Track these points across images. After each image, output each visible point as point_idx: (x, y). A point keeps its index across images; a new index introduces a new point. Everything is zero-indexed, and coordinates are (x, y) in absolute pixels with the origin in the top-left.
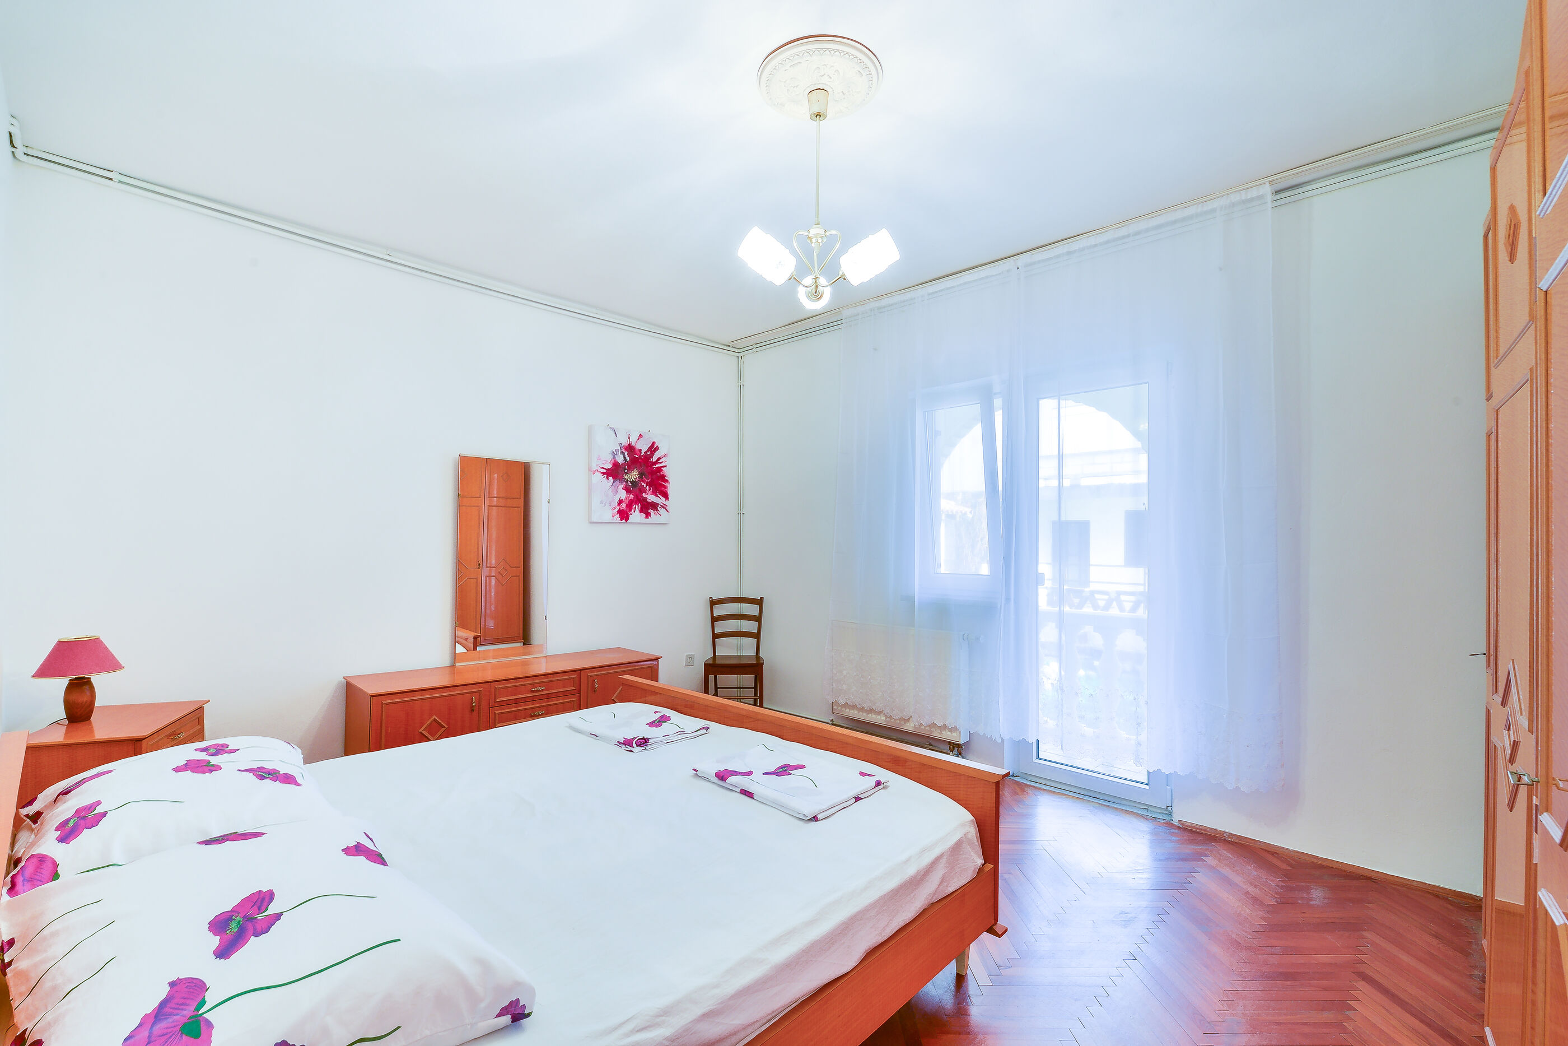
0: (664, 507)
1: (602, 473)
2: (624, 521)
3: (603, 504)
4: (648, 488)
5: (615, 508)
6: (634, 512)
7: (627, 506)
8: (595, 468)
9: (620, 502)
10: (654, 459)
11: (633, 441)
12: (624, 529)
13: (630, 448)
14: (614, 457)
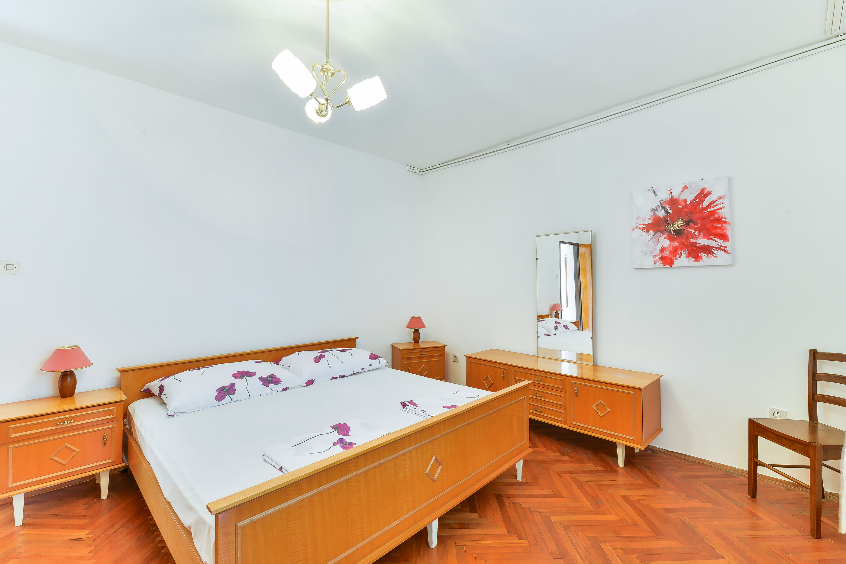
0: (722, 249)
1: (641, 228)
2: (667, 266)
3: (644, 254)
4: (697, 233)
5: (656, 256)
6: (680, 257)
7: (671, 252)
8: (635, 226)
9: (663, 250)
10: (705, 204)
11: (676, 194)
12: (667, 273)
13: (673, 202)
14: (654, 213)
